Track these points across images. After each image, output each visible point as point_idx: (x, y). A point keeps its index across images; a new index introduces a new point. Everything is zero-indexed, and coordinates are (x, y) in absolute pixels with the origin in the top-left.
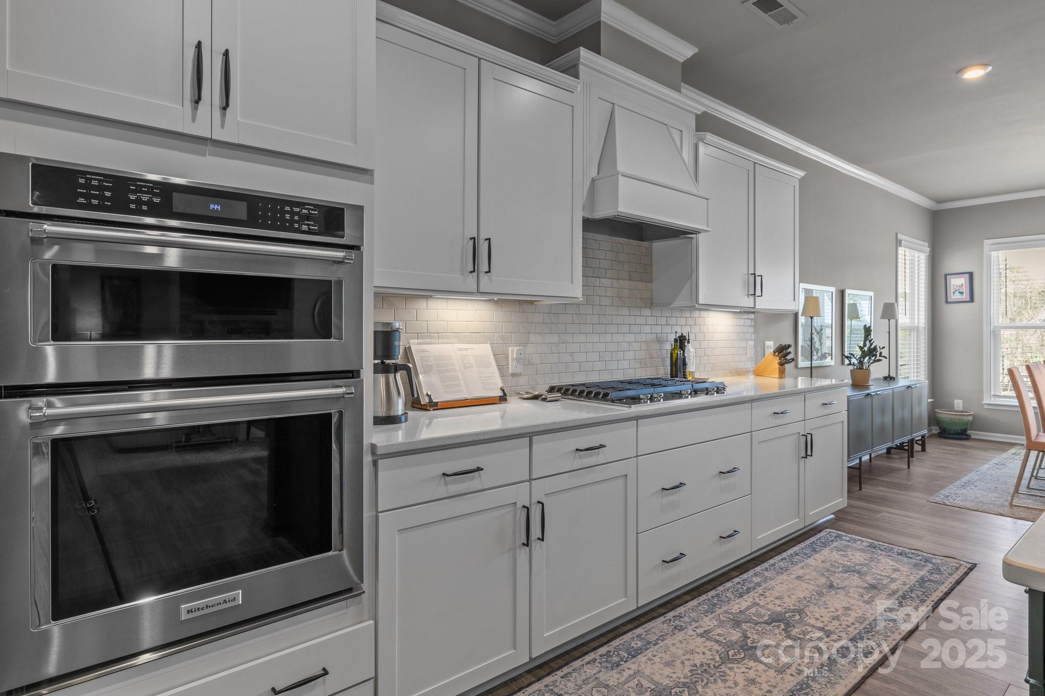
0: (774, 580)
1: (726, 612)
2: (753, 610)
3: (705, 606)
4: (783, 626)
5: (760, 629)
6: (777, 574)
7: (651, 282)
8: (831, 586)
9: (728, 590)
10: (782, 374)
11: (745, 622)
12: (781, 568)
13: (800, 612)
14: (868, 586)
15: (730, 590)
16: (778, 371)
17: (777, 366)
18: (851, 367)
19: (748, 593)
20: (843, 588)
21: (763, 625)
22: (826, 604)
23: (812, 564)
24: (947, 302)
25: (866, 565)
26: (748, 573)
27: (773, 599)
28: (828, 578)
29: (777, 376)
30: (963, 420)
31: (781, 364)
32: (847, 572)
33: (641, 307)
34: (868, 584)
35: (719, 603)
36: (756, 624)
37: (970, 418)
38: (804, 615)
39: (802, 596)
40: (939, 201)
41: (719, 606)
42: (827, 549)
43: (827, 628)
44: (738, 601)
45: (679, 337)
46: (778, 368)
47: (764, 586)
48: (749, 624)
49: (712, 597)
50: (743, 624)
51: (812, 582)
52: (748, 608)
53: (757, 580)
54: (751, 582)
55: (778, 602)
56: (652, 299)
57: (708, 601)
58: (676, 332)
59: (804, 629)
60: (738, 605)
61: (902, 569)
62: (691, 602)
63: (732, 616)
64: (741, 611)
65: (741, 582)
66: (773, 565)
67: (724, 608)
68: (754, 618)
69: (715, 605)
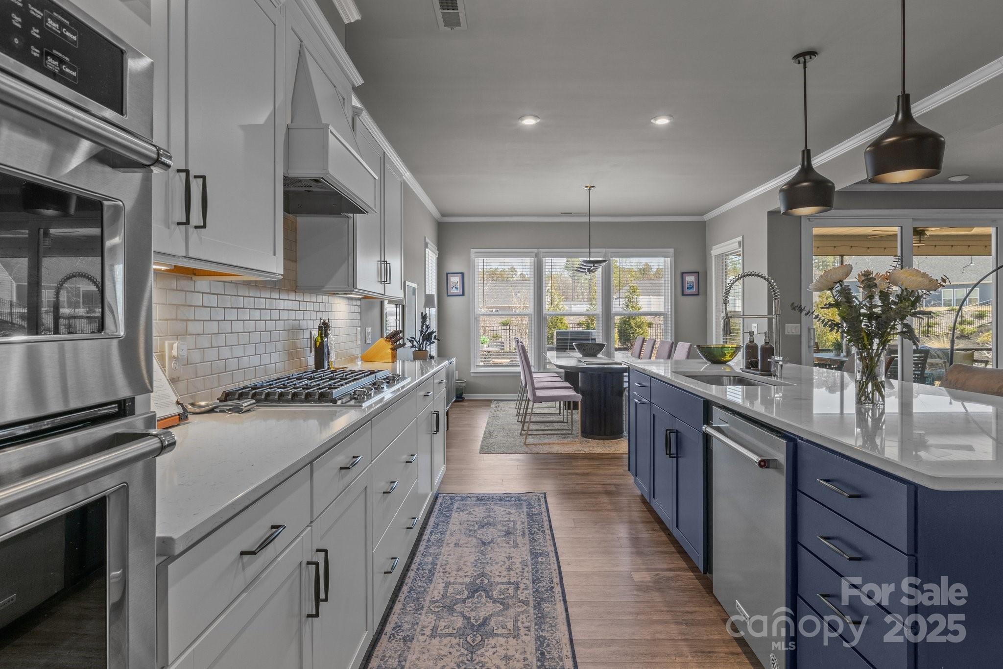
0: (442, 555)
1: (432, 602)
2: (451, 590)
3: (411, 605)
4: (484, 594)
5: (470, 605)
6: (439, 548)
7: (296, 261)
8: (484, 543)
9: (415, 579)
10: (394, 358)
11: (455, 604)
12: (438, 541)
13: (483, 575)
14: (504, 533)
15: (417, 579)
16: (390, 356)
17: (390, 351)
18: (414, 349)
19: (433, 575)
20: (492, 541)
21: (470, 600)
22: (494, 560)
23: (455, 529)
24: (448, 295)
25: (489, 516)
26: (417, 556)
27: (456, 573)
28: (476, 537)
29: (390, 360)
30: (461, 386)
31: (394, 349)
32: (483, 527)
33: (289, 290)
34: (504, 532)
35: (419, 595)
36: (464, 601)
37: (465, 384)
38: (488, 577)
39: (473, 560)
40: (443, 215)
41: (422, 599)
42: (453, 512)
43: (512, 581)
44: (432, 586)
45: (323, 324)
46: (391, 354)
47: (439, 563)
48: (459, 605)
49: (408, 592)
50: (455, 607)
51: (468, 545)
52: (446, 590)
53: (429, 559)
54: (426, 564)
55: (461, 573)
56: (296, 281)
57: (408, 598)
58: (321, 319)
59: (498, 589)
60: (436, 590)
61: (512, 511)
62: (395, 606)
63: (439, 604)
64: (442, 595)
65: (420, 567)
66: (429, 540)
67: (428, 599)
68: (458, 597)
69: (417, 599)
